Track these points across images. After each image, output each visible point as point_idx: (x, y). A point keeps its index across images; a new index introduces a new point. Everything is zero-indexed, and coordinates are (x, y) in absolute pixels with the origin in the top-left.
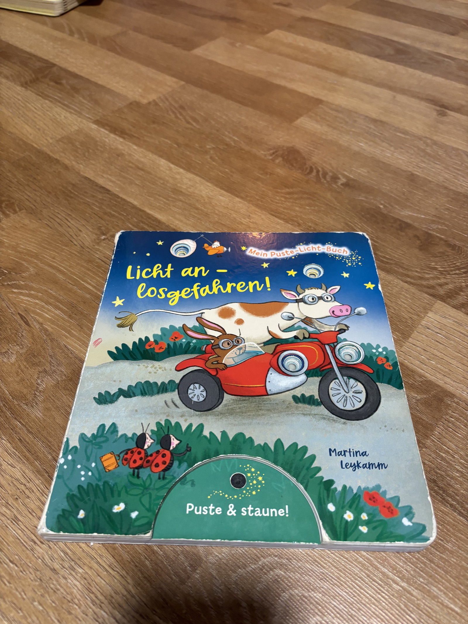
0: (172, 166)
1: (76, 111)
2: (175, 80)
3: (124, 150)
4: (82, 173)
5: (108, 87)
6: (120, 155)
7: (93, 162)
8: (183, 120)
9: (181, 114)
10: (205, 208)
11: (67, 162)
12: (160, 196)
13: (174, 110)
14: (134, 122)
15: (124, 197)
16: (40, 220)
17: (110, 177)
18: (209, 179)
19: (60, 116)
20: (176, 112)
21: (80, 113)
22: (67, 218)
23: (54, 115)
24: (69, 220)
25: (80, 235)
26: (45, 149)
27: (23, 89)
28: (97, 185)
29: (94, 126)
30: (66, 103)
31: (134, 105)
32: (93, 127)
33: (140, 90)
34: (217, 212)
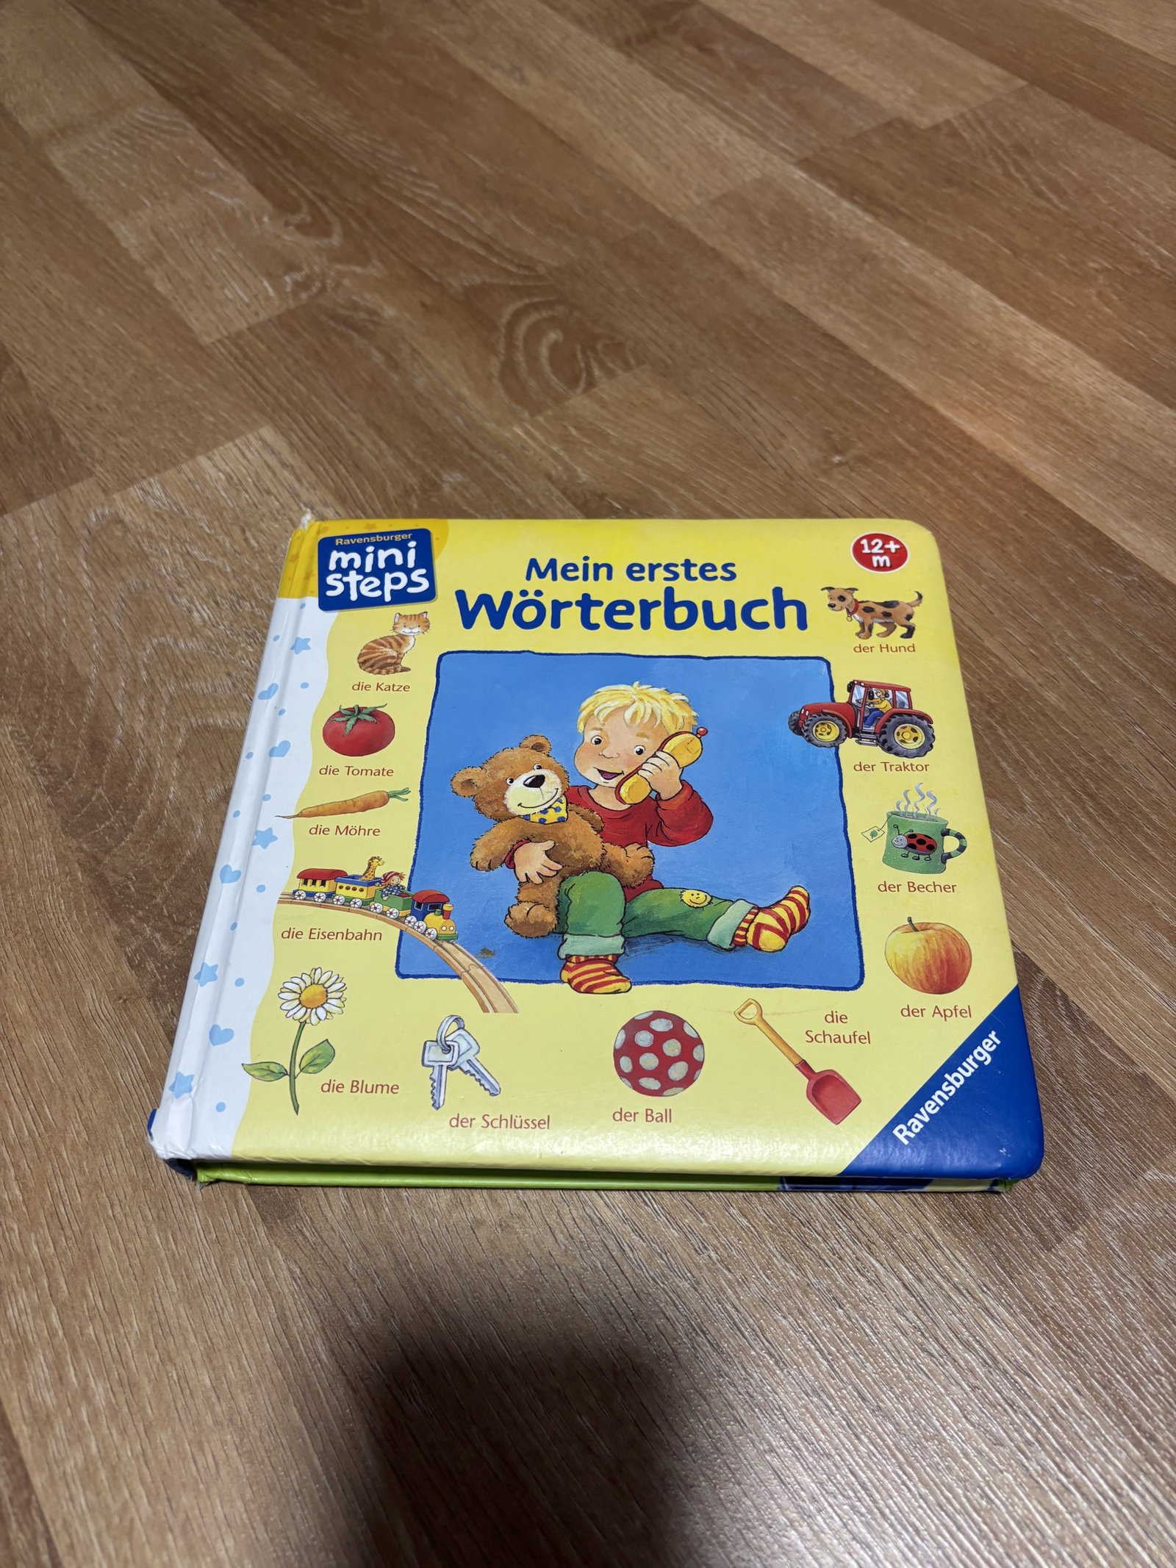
0: (999, 303)
1: (753, 129)
2: (998, 71)
3: (878, 248)
4: (776, 293)
5: (830, 72)
6: (867, 258)
7: (803, 268)
8: (1026, 185)
9: (1019, 169)
10: (1085, 422)
11: (739, 259)
12: (970, 377)
13: (999, 152)
14: (900, 173)
15: (883, 367)
16: (686, 393)
17: (845, 313)
18: (1096, 353)
19: (717, 140)
20: (1006, 159)
21: (763, 135)
22: (749, 398)
23: (699, 135)
24: (756, 405)
25: (781, 446)
26: (683, 219)
27: (622, 56)
28: (815, 328)
29: (799, 175)
30: (727, 104)
31: (898, 129)
32: (796, 177)
33: (911, 91)
34: (1116, 437)
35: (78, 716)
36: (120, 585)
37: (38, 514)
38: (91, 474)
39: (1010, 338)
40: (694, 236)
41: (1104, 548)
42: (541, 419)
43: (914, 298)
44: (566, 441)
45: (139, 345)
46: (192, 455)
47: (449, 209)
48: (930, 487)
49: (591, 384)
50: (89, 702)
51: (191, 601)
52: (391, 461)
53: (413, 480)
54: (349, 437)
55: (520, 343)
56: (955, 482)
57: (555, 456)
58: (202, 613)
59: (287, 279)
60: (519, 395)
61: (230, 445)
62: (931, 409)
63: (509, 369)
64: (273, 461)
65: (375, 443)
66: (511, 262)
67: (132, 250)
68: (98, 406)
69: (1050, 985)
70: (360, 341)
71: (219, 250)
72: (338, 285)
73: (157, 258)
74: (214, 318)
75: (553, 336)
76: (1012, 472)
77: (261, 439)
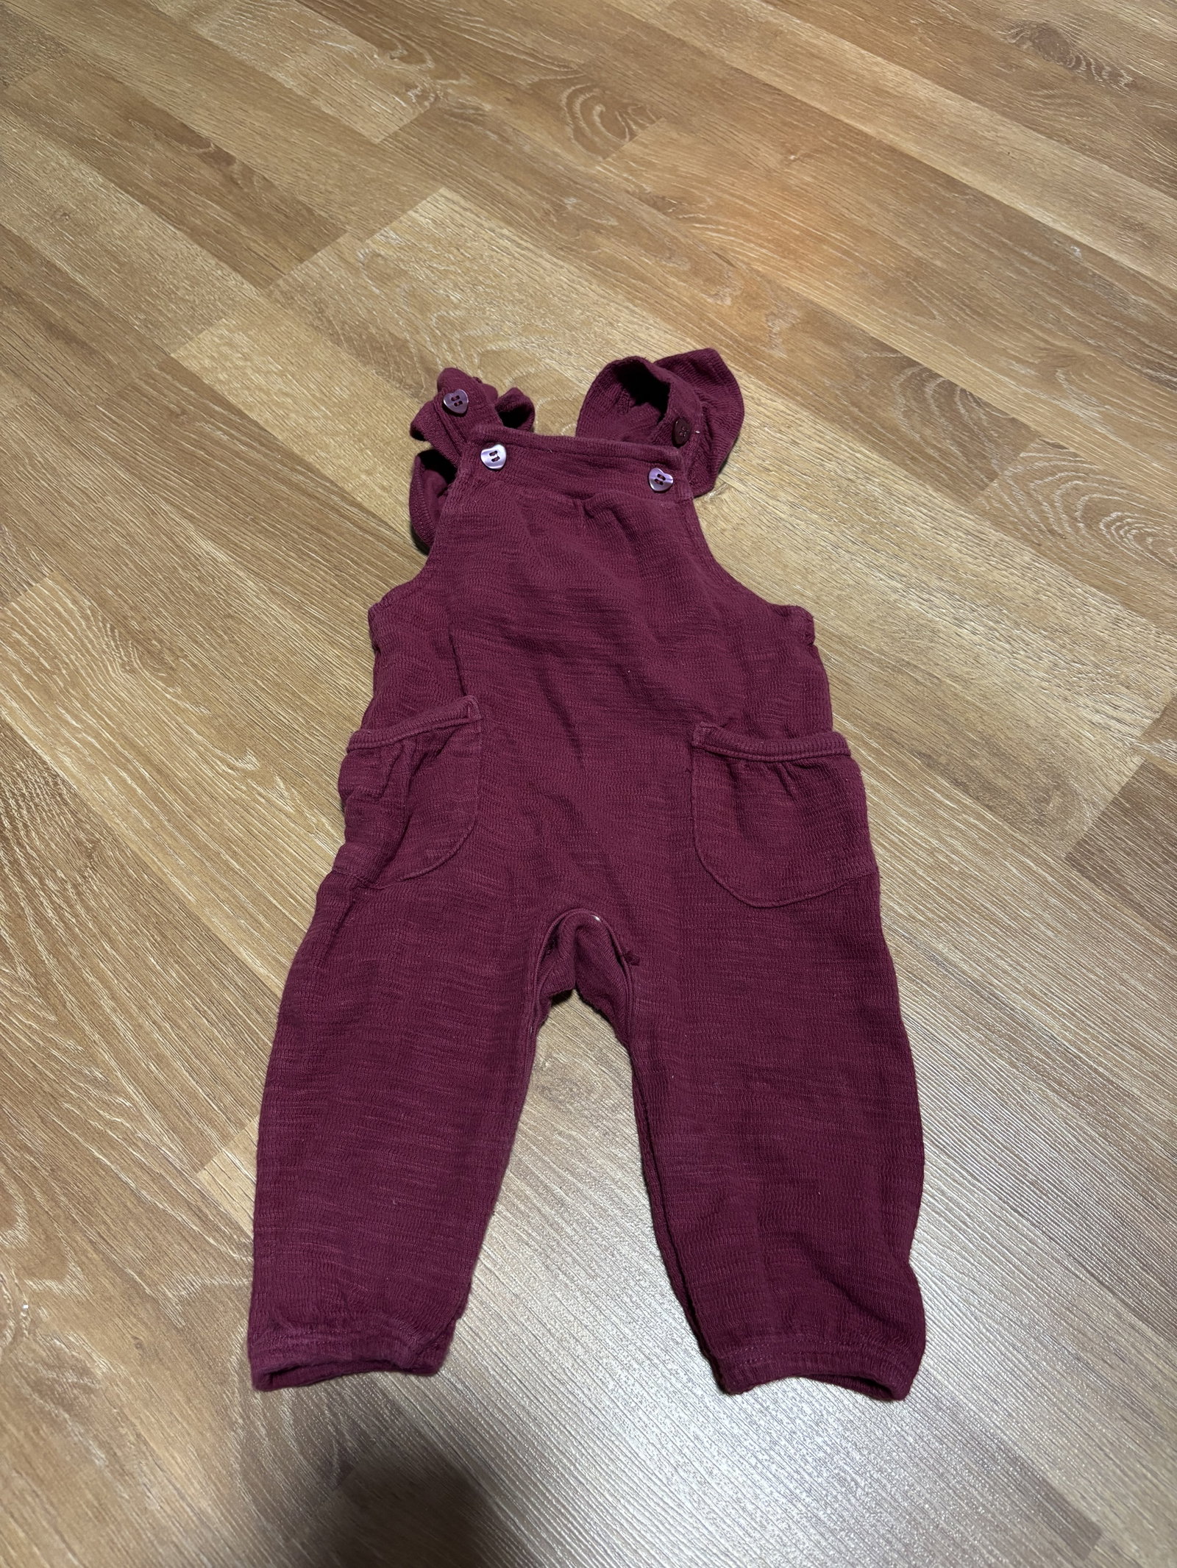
35: (411, 358)
36: (398, 290)
37: (325, 259)
38: (345, 231)
39: (876, 72)
40: (664, 32)
41: (951, 183)
42: (610, 159)
43: (813, 55)
44: (631, 171)
45: (334, 150)
46: (404, 211)
47: (497, 33)
48: (850, 165)
49: (633, 135)
50: (413, 350)
51: (445, 291)
52: (530, 198)
53: (547, 206)
54: (498, 188)
55: (579, 115)
56: (863, 160)
57: (627, 180)
58: (456, 297)
59: (410, 93)
60: (591, 147)
61: (424, 202)
62: (838, 120)
63: (578, 133)
64: (457, 208)
65: (514, 188)
66: (553, 64)
67: (295, 89)
68: (326, 190)
69: (963, 391)
70: (478, 129)
71: (354, 81)
72: (446, 95)
73: (315, 91)
74: (374, 126)
75: (599, 108)
76: (893, 150)
77: (443, 196)
